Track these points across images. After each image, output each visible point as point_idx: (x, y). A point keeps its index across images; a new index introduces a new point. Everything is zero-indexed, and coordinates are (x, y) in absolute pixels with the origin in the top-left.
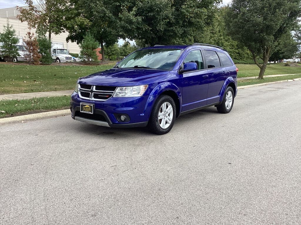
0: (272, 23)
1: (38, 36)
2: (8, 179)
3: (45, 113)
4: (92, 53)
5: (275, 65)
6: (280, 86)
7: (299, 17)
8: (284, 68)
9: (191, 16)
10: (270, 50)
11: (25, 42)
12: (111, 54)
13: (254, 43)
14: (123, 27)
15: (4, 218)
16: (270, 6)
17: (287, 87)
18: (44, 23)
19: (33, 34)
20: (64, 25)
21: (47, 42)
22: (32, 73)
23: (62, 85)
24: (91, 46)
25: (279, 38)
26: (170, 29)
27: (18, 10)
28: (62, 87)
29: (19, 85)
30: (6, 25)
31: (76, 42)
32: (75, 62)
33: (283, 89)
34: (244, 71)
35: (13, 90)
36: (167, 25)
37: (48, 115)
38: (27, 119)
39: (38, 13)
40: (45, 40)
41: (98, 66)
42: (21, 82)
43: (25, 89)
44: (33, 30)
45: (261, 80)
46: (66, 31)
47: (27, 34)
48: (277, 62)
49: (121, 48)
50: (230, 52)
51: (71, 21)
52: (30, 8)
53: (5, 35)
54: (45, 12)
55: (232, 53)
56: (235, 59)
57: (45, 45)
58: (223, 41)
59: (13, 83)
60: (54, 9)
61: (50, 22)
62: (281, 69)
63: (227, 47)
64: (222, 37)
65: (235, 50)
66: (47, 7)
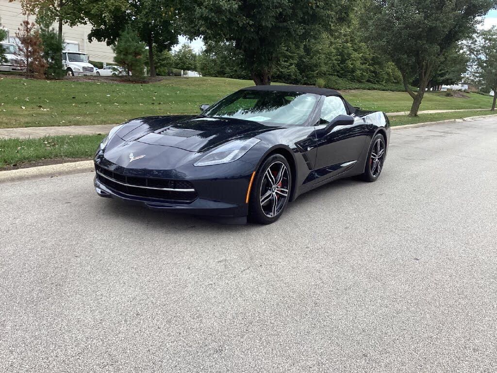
0: (438, 23)
2: (42, 283)
3: (73, 164)
4: (134, 62)
6: (447, 129)
7: (478, 16)
8: (444, 99)
9: (318, 4)
10: (430, 69)
11: (19, 38)
12: (159, 64)
13: (406, 56)
14: (206, 19)
15: (57, 356)
17: (458, 131)
18: (51, 6)
19: (33, 25)
21: (56, 39)
22: (34, 92)
23: (87, 115)
24: (133, 49)
25: (445, 49)
26: (281, 25)
28: (88, 119)
29: (14, 113)
31: (106, 42)
32: (98, 76)
33: (452, 133)
34: (383, 103)
35: (5, 121)
36: (276, 18)
37: (79, 168)
38: (41, 174)
40: (52, 36)
41: (143, 84)
42: (16, 109)
43: (26, 120)
44: (32, 19)
45: (415, 118)
46: (88, 23)
47: (23, 24)
48: (431, 89)
49: (176, 55)
50: (362, 69)
51: (99, 4)
55: (365, 72)
56: (368, 81)
57: (52, 44)
58: (351, 51)
59: (4, 110)
61: (61, 4)
62: (440, 101)
63: (356, 60)
64: (349, 44)
65: (368, 67)
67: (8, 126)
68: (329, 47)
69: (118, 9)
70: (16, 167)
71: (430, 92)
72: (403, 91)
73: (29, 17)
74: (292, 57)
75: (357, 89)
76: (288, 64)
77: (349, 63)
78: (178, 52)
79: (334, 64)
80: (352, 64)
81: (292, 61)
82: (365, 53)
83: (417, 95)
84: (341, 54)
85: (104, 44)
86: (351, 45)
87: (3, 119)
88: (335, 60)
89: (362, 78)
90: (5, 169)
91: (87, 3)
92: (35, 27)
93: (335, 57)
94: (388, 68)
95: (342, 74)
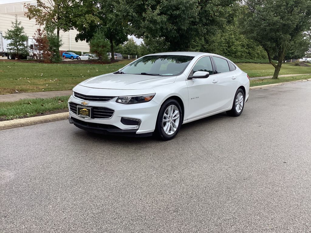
0: (289, 22)
1: (47, 33)
6: (298, 86)
8: (295, 67)
9: (215, 14)
10: (285, 49)
11: (35, 39)
16: (287, 4)
18: (53, 20)
20: (73, 21)
24: (101, 44)
25: (294, 36)
26: (193, 27)
27: (25, 7)
29: (35, 83)
30: (14, 21)
31: (86, 40)
33: (301, 88)
34: (256, 71)
36: (190, 24)
39: (46, 9)
40: (54, 38)
42: (36, 81)
44: (42, 27)
45: (276, 80)
46: (74, 29)
47: (37, 31)
48: (286, 61)
50: (241, 51)
51: (81, 18)
52: (38, 4)
53: (13, 32)
54: (53, 8)
55: (243, 53)
56: (245, 58)
57: (54, 43)
58: (234, 40)
59: (29, 82)
60: (63, 5)
61: (59, 18)
62: (291, 69)
63: (237, 46)
64: (233, 36)
65: (246, 50)
66: (56, 3)
67: (33, 91)
68: (220, 38)
69: (93, 22)
70: (42, 114)
71: (285, 63)
72: (268, 63)
74: (198, 46)
75: (239, 62)
77: (233, 47)
80: (235, 49)
82: (243, 41)
83: (277, 65)
84: (228, 43)
85: (84, 42)
86: (234, 37)
87: (30, 87)
88: (224, 46)
89: (242, 56)
90: (37, 116)
91: (74, 17)
92: (44, 32)
93: (224, 45)
94: (258, 50)
95: (228, 55)
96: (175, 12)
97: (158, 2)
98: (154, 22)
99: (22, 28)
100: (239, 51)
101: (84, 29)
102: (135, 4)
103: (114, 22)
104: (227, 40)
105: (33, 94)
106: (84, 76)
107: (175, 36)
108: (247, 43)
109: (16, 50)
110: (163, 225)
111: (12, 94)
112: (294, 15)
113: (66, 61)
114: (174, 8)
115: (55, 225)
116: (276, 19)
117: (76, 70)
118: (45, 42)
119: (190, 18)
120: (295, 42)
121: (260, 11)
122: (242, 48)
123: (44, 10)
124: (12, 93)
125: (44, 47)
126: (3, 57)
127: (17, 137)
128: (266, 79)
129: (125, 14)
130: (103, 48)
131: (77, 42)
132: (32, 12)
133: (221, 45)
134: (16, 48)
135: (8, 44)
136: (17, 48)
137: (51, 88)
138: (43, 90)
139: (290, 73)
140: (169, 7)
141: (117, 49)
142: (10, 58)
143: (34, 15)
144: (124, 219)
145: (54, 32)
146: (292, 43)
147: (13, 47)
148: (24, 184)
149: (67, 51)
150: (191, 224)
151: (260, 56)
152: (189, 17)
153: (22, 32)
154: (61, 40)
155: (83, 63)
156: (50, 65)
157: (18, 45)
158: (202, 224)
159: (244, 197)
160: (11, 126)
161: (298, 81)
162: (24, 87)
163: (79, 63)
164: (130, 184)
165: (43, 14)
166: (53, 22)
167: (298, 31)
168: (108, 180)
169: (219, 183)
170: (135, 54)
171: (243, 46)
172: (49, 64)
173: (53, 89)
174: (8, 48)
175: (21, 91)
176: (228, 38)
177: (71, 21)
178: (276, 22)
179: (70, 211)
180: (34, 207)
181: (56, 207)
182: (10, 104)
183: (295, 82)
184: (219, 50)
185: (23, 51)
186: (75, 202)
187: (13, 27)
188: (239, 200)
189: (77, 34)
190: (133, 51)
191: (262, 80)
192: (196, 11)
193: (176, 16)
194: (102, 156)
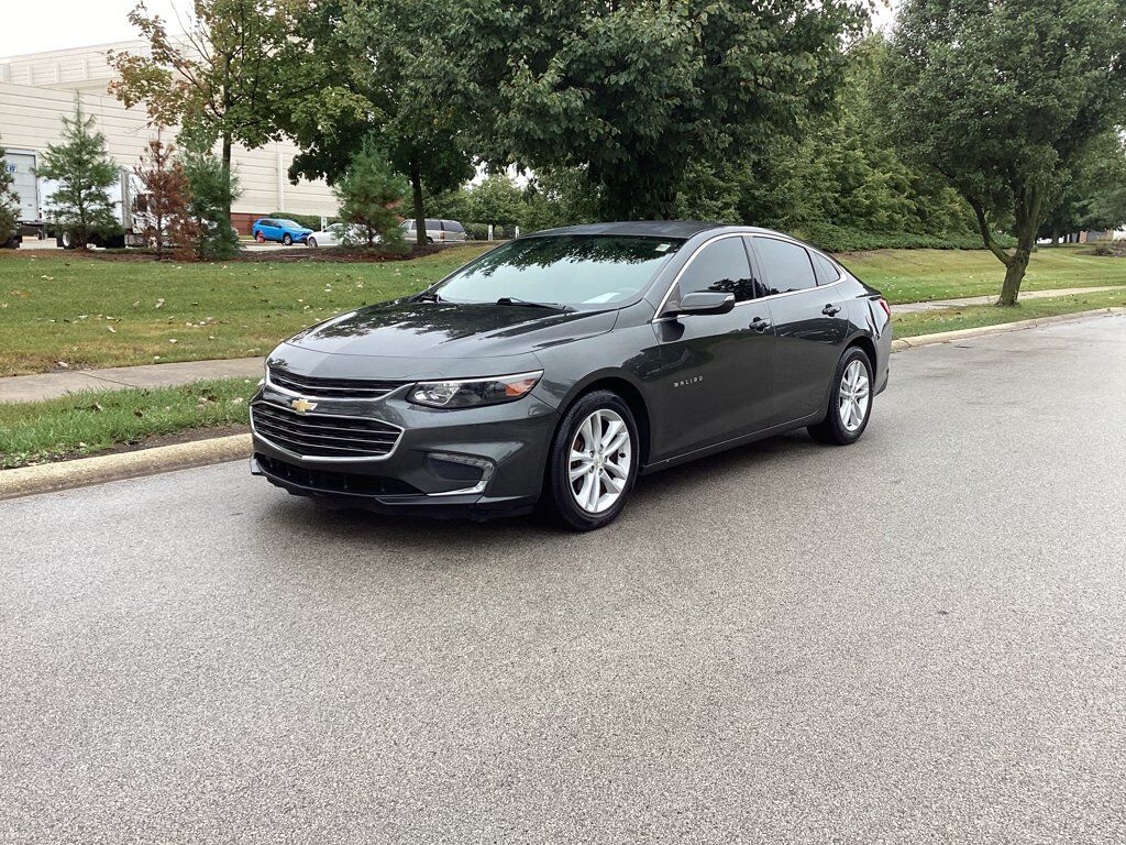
0: (1052, 101)
1: (187, 155)
4: (382, 218)
5: (1057, 250)
8: (1091, 262)
9: (760, 81)
10: (1041, 198)
11: (142, 178)
16: (1043, 35)
18: (208, 106)
19: (170, 149)
20: (280, 112)
21: (219, 176)
24: (377, 191)
25: (1074, 150)
26: (682, 127)
27: (112, 62)
29: (132, 334)
30: (72, 116)
31: (325, 178)
34: (942, 277)
35: (113, 352)
39: (183, 69)
40: (210, 171)
42: (135, 325)
44: (170, 134)
45: (1010, 310)
46: (284, 137)
47: (150, 147)
48: (1061, 241)
49: (475, 195)
50: (891, 207)
51: (306, 99)
52: (157, 53)
53: (67, 152)
54: (209, 66)
55: (897, 213)
56: (906, 231)
57: (211, 188)
58: (863, 166)
59: (112, 330)
60: (243, 55)
61: (228, 102)
62: (1078, 268)
63: (877, 187)
64: (859, 153)
65: (906, 202)
66: (217, 49)
67: (119, 362)
68: (812, 161)
69: (348, 112)
70: (134, 445)
71: (1058, 246)
72: (982, 249)
73: (162, 133)
74: (729, 191)
75: (881, 247)
76: (719, 204)
77: (860, 193)
78: (481, 188)
79: (824, 200)
80: (867, 198)
81: (727, 199)
82: (895, 171)
83: (1014, 257)
84: (842, 177)
85: (320, 183)
86: (863, 155)
87: (110, 348)
88: (828, 189)
89: (891, 225)
90: (113, 451)
91: (282, 97)
92: (175, 153)
93: (828, 184)
94: (952, 201)
95: (843, 221)
96: (613, 78)
97: (557, 45)
98: (540, 113)
99: (100, 139)
100: (881, 207)
101: (319, 138)
102: (473, 51)
103: (407, 117)
104: (839, 168)
105: (117, 372)
106: (311, 307)
107: (620, 160)
108: (912, 176)
109: (77, 214)
110: (448, 831)
111: (42, 376)
112: (1068, 74)
113: (255, 253)
114: (608, 63)
115: (81, 828)
116: (1001, 90)
117: (285, 286)
118: (176, 187)
119: (668, 97)
120: (1076, 174)
121: (944, 63)
122: (893, 196)
123: (177, 75)
124: (45, 372)
125: (175, 203)
126: (40, 238)
127: (27, 529)
128: (974, 306)
129: (440, 88)
130: (383, 205)
131: (295, 183)
132: (137, 81)
133: (815, 187)
134: (76, 209)
135: (49, 197)
136: (81, 209)
137: (184, 351)
138: (157, 358)
139: (1072, 282)
140: (594, 61)
141: (449, 206)
142: (66, 243)
143: (144, 93)
144: (319, 811)
145: (213, 151)
146: (1065, 175)
147: (67, 204)
148: (14, 690)
149: (271, 216)
150: (543, 828)
151: (963, 224)
152: (663, 93)
153: (97, 153)
154: (236, 180)
155: (314, 260)
156: (194, 269)
157: (85, 199)
158: (582, 826)
159: (758, 733)
160: (19, 490)
161: (1095, 314)
162: (90, 348)
163: (299, 258)
164: (374, 689)
165: (174, 87)
166: (207, 116)
167: (1087, 132)
168: (302, 676)
169: (686, 687)
170: (511, 221)
171: (896, 187)
172: (190, 265)
173: (192, 353)
174: (50, 211)
175: (79, 363)
176: (839, 159)
177: (273, 112)
178: (1003, 101)
179: (147, 781)
180: (26, 769)
181: (102, 768)
182: (29, 411)
183: (1082, 316)
184: (808, 205)
185: (104, 218)
186: (168, 754)
187: (68, 134)
188: (737, 745)
189: (297, 157)
190: (506, 211)
191: (959, 310)
192: (687, 72)
193: (617, 91)
194: (303, 595)
